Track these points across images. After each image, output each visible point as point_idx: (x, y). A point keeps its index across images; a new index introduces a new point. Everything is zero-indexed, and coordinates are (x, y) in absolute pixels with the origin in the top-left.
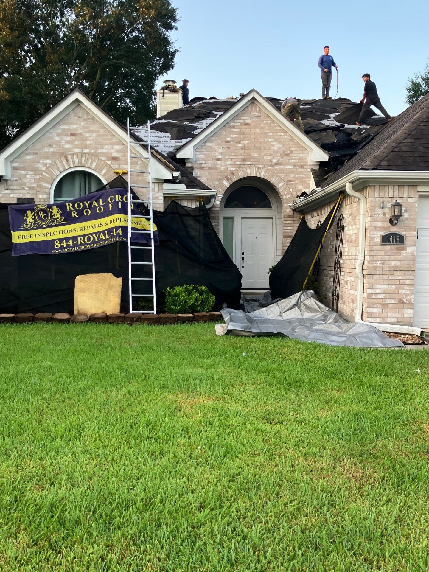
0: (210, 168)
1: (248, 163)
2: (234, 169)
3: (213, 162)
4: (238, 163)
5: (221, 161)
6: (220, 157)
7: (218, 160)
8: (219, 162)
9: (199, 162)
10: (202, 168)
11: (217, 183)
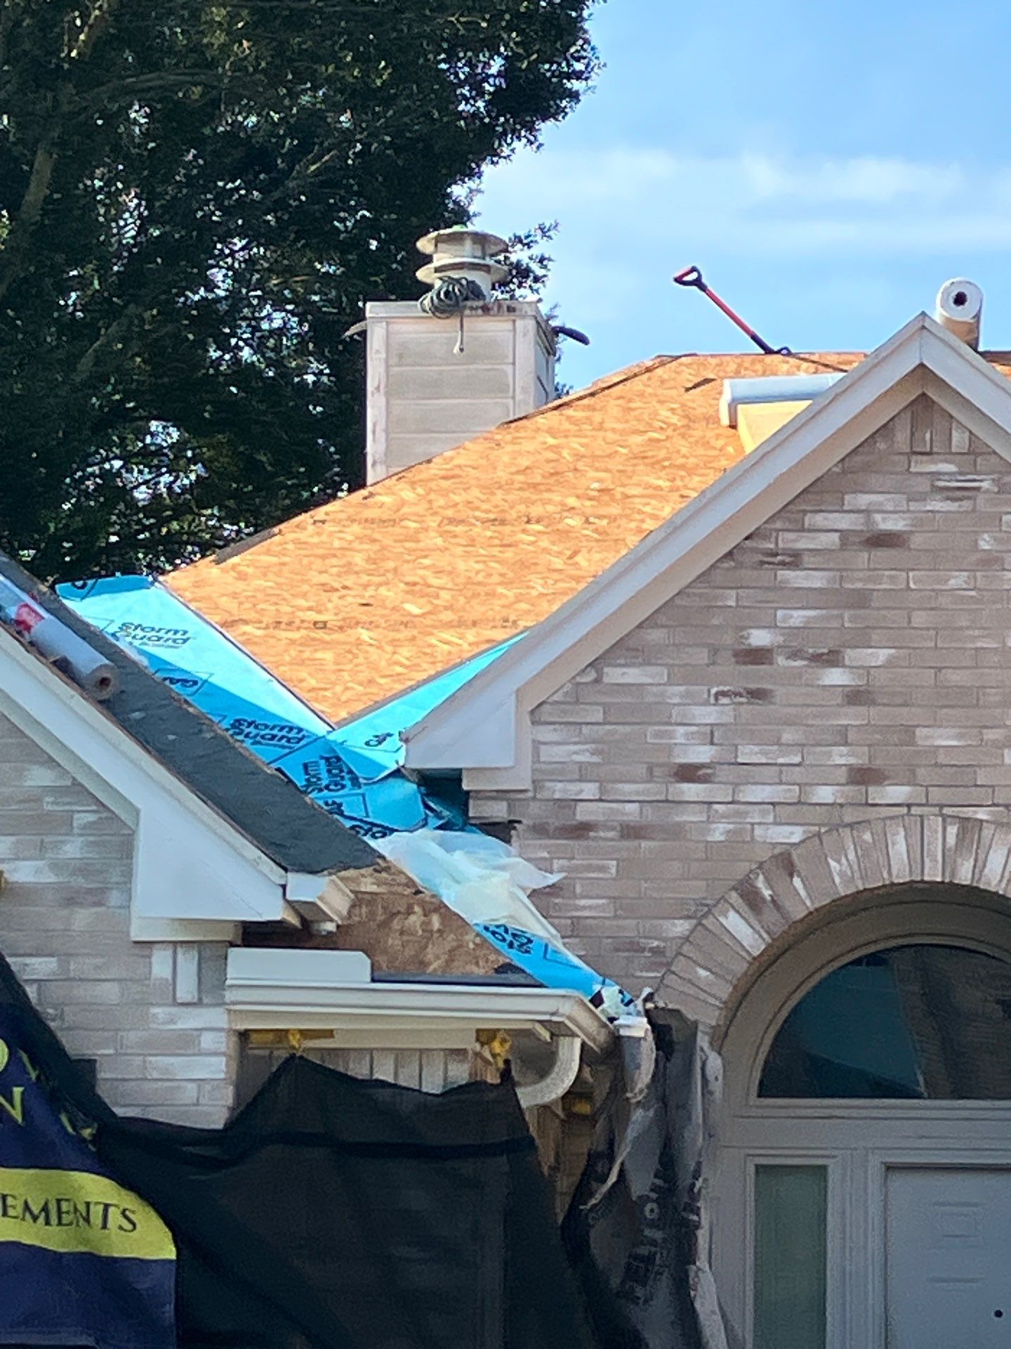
0: (631, 832)
1: (896, 793)
2: (795, 834)
3: (653, 790)
4: (825, 794)
5: (705, 780)
6: (701, 754)
7: (688, 773)
8: (691, 791)
9: (559, 790)
10: (582, 830)
11: (681, 927)
